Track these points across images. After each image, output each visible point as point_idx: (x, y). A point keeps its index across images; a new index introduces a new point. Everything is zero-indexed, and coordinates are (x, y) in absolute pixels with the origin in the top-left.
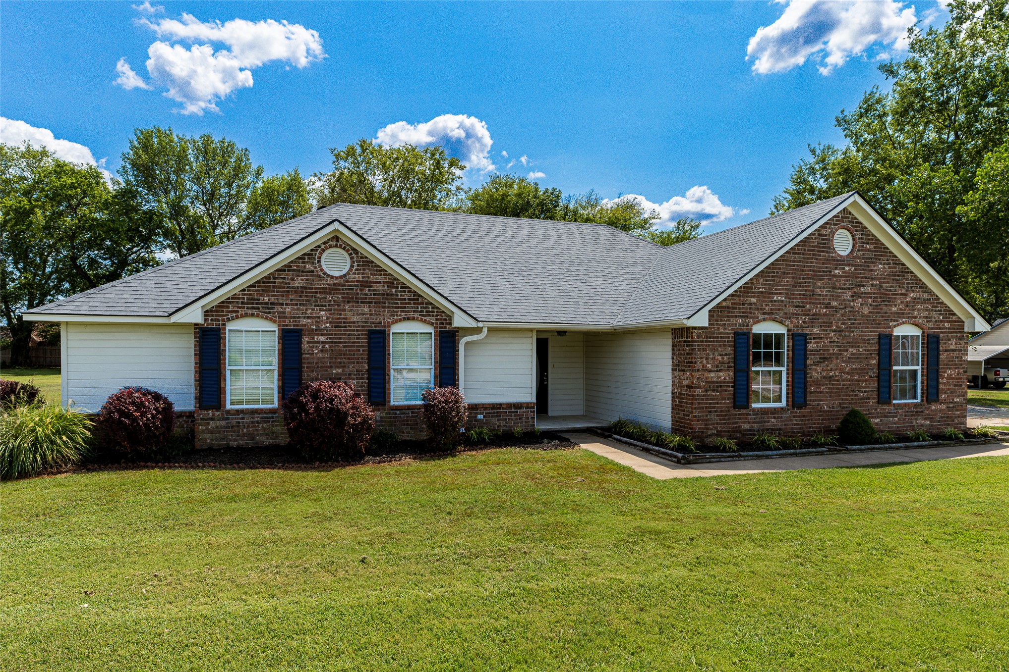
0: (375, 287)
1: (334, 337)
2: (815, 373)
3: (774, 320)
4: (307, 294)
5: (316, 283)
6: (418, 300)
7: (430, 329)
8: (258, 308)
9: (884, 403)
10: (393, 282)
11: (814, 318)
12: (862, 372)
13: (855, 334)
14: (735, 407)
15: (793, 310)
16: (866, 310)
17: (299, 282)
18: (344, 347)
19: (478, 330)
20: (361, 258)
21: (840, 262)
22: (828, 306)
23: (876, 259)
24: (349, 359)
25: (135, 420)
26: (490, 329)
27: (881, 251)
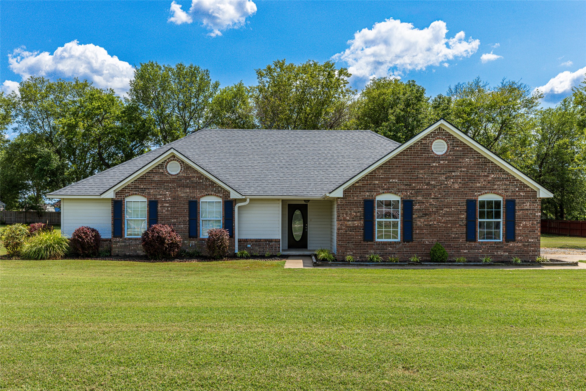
0: (192, 179)
1: (173, 204)
2: (419, 222)
3: (391, 192)
4: (160, 184)
5: (164, 178)
6: (213, 185)
7: (220, 200)
8: (138, 191)
9: (470, 241)
10: (201, 176)
11: (418, 192)
12: (454, 222)
13: (450, 200)
14: (364, 241)
15: (402, 187)
16: (456, 186)
17: (157, 178)
18: (177, 209)
19: (244, 200)
20: (186, 165)
21: (438, 158)
22: (428, 184)
23: (464, 156)
24: (180, 215)
25: (83, 239)
26: (250, 200)
27: (467, 150)
